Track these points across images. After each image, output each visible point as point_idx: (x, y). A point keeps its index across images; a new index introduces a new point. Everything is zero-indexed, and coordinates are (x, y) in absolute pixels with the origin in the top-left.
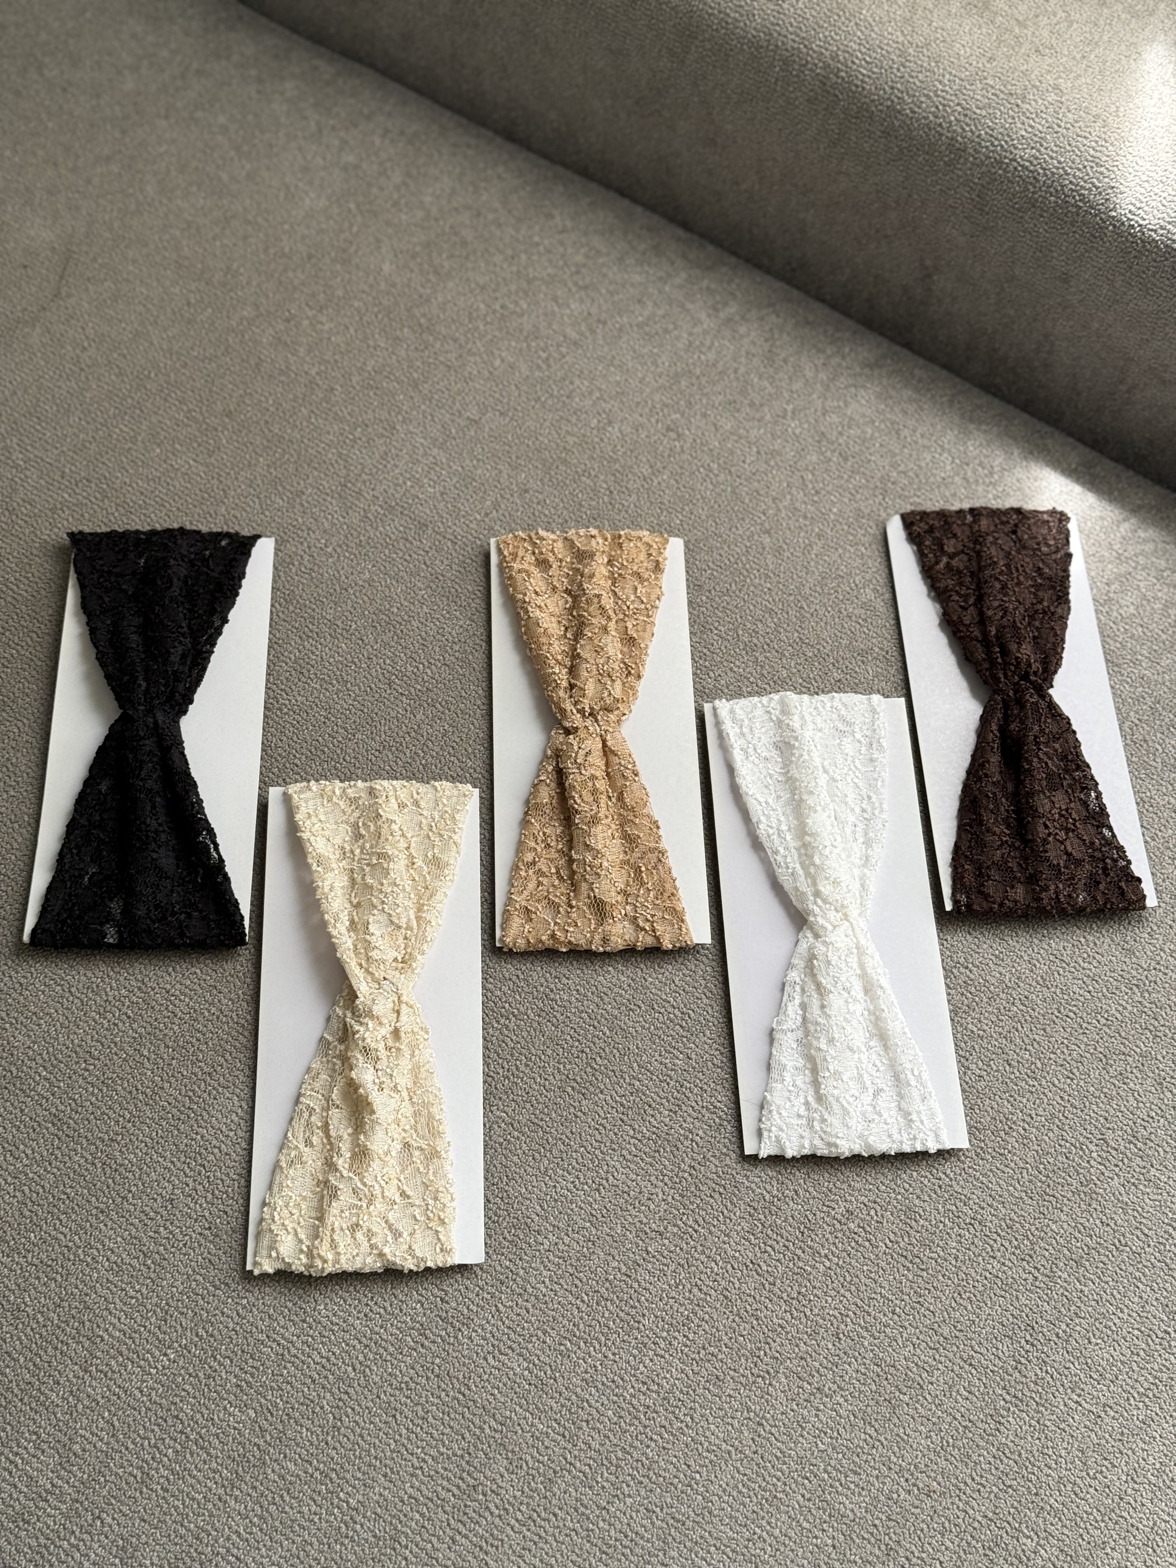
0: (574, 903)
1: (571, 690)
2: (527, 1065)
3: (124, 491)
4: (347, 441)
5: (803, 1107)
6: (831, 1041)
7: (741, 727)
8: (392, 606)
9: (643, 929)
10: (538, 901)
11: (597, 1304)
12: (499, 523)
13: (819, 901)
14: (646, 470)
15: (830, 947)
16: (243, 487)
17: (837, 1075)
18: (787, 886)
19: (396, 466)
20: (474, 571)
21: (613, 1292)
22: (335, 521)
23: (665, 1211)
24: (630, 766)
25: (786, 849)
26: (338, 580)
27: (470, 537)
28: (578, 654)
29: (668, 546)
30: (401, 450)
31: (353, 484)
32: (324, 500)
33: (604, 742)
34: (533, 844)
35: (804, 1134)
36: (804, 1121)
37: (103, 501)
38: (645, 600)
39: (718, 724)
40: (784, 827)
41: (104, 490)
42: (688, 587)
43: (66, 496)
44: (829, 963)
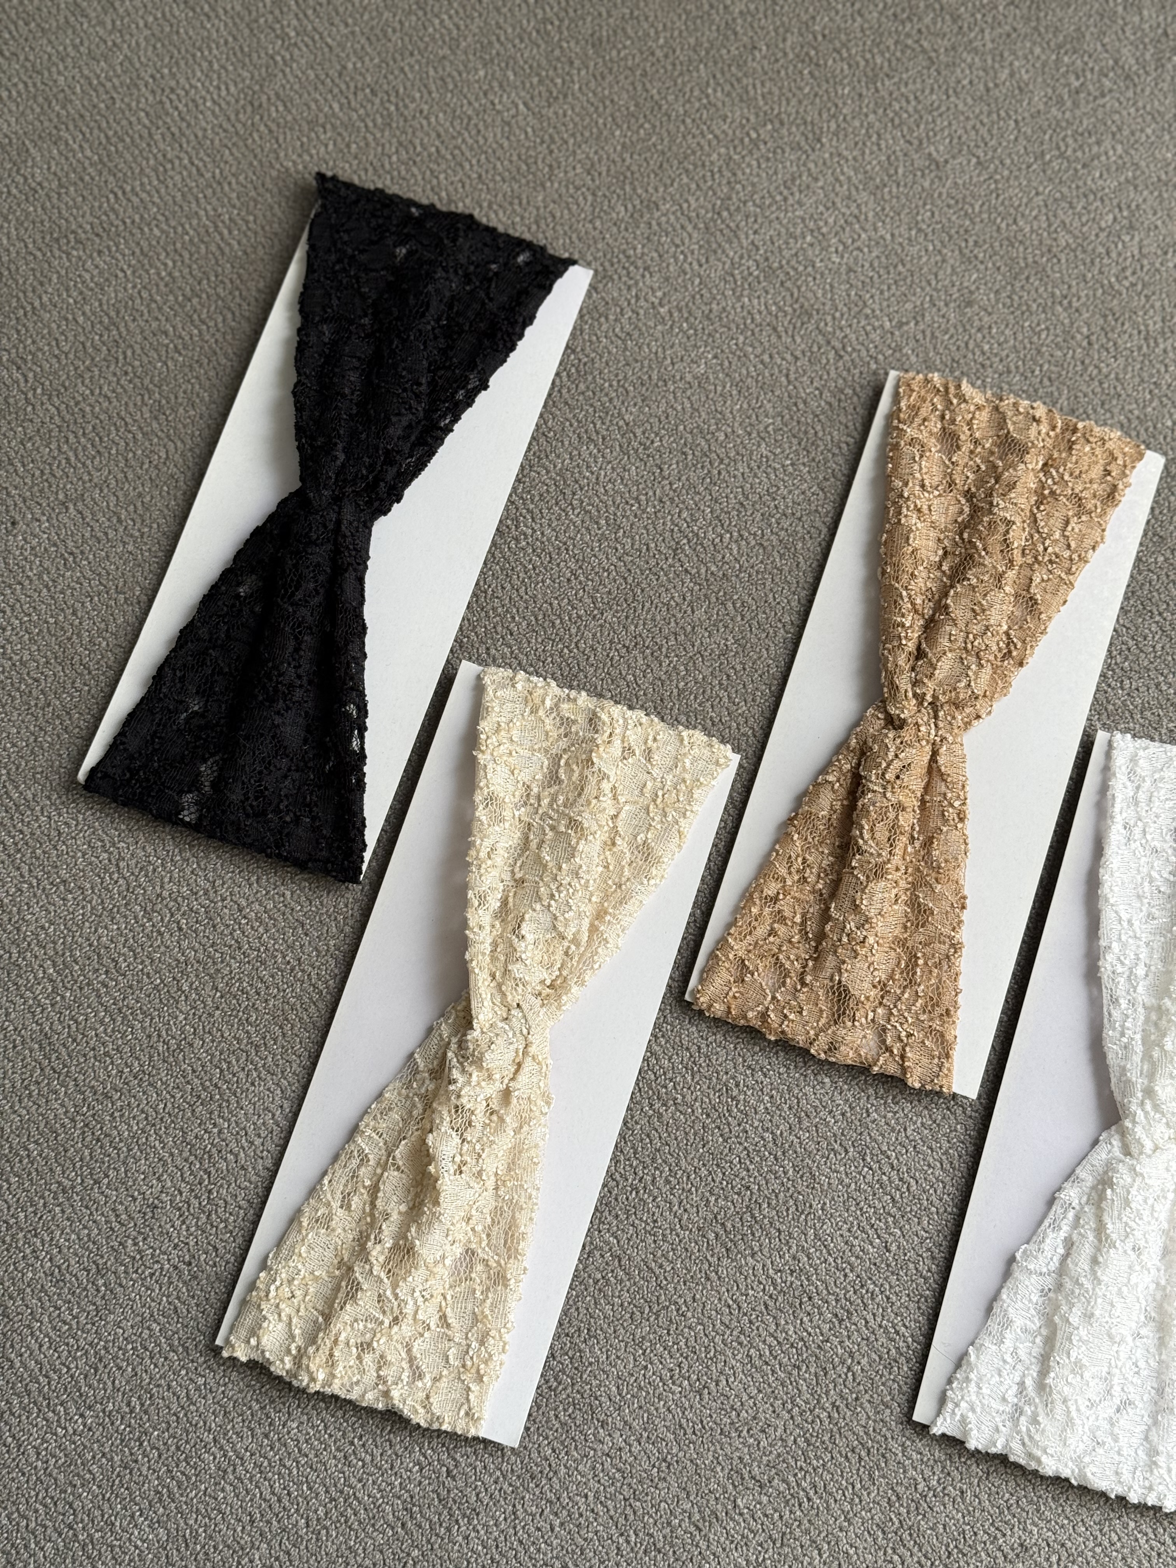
0: (808, 979)
1: (917, 658)
2: (667, 1182)
3: (415, 123)
4: (747, 140)
5: (1015, 1388)
6: (1088, 1316)
7: (1138, 788)
8: (718, 429)
9: (889, 1049)
10: (761, 957)
11: (645, 1552)
12: (912, 343)
13: (1148, 1106)
14: (1155, 325)
15: (1139, 1180)
16: (579, 171)
17: (1078, 1367)
18: (1112, 1059)
19: (800, 203)
20: (850, 410)
21: (672, 1546)
22: (686, 266)
23: (779, 1455)
24: (957, 804)
25: (1132, 1003)
26: (660, 363)
27: (864, 353)
28: (947, 607)
29: (1140, 465)
30: (816, 180)
31: (731, 215)
32: (683, 227)
33: (935, 753)
34: (783, 871)
35: (1002, 1428)
36: (1008, 1409)
37: (383, 131)
38: (1073, 545)
39: (1106, 770)
40: (1141, 971)
41: (390, 115)
42: (1145, 534)
43: (336, 106)
44: (1127, 1203)
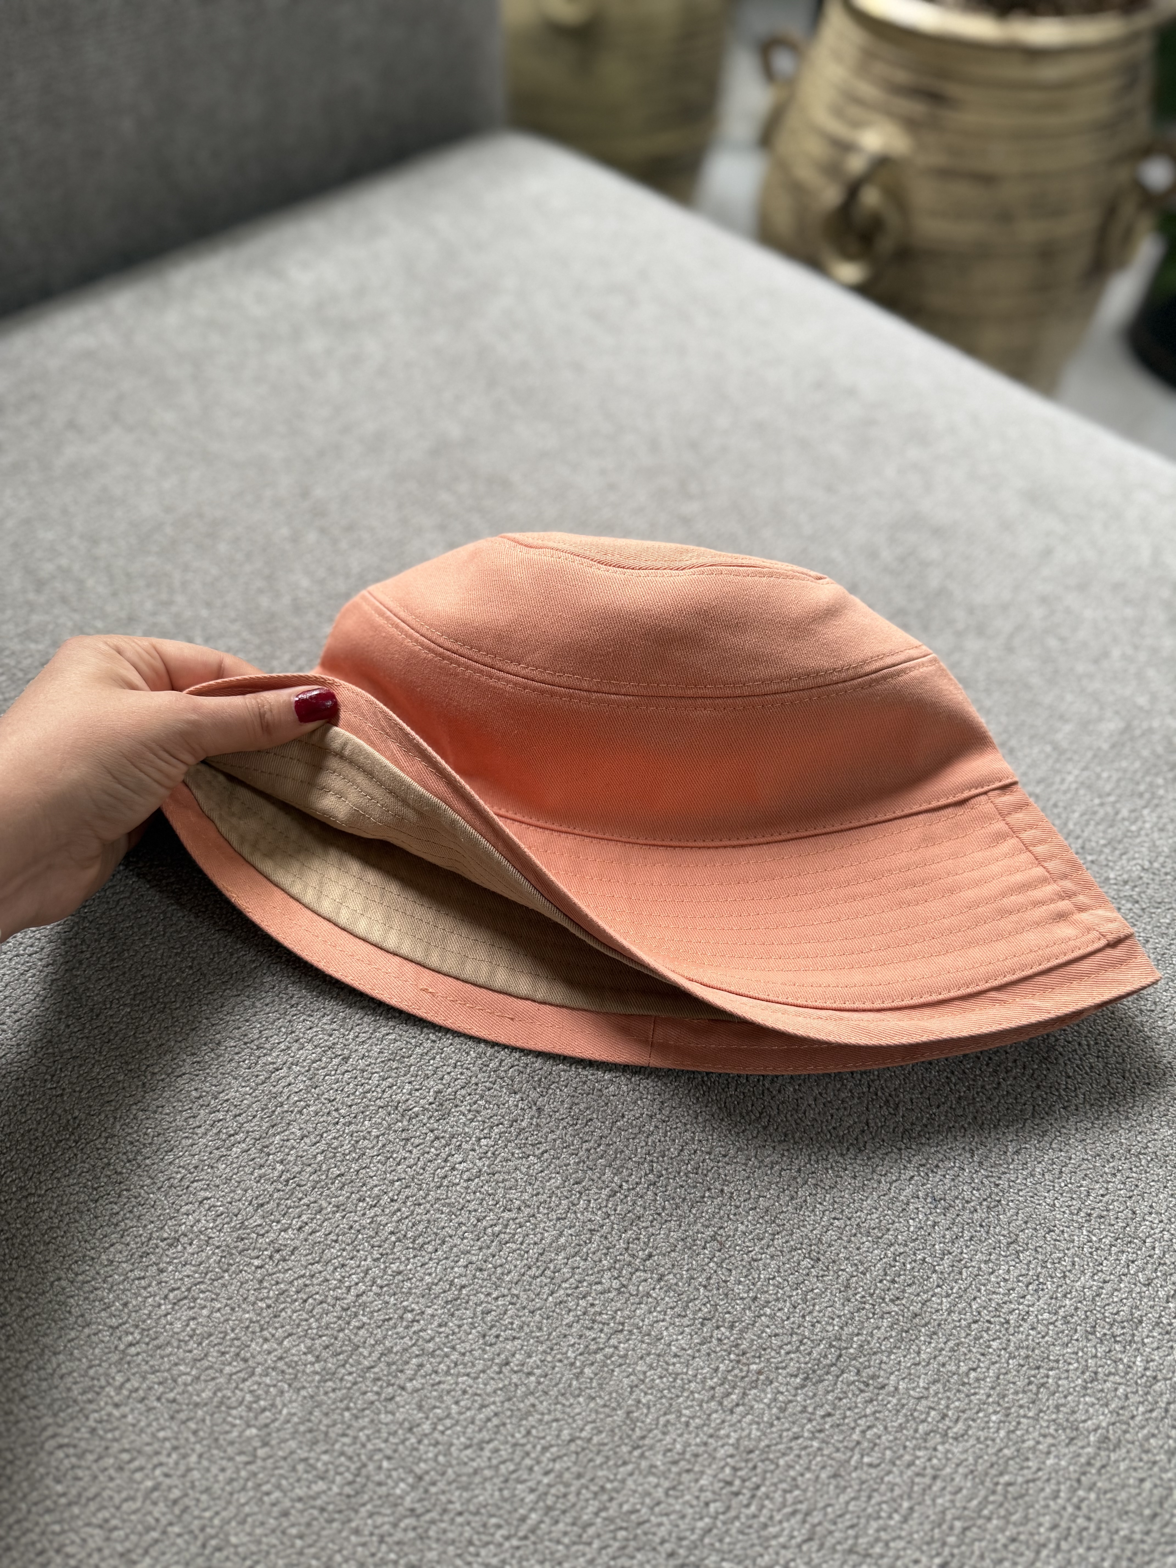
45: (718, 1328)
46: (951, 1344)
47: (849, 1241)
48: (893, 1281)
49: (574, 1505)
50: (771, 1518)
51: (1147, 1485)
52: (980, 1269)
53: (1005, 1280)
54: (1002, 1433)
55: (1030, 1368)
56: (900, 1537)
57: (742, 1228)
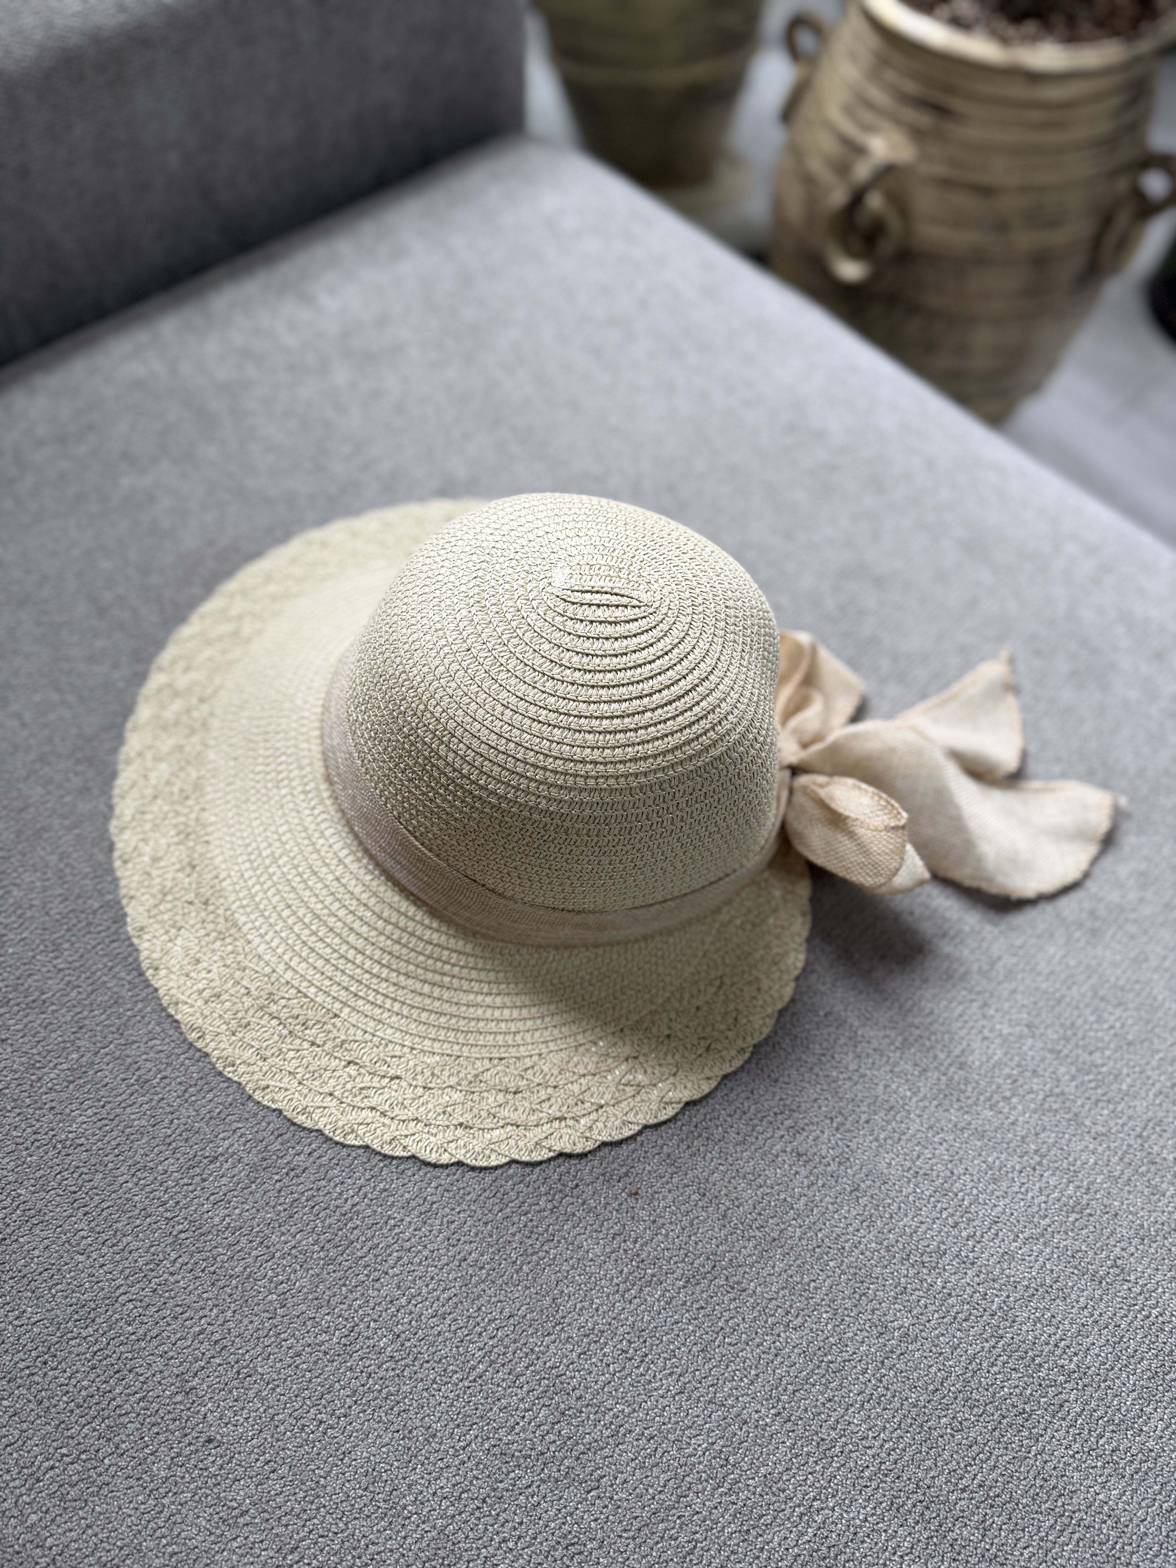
45: (625, 1241)
46: (798, 1262)
47: (730, 1182)
48: (760, 1214)
49: (510, 1361)
50: (654, 1376)
51: (934, 1369)
52: (827, 1208)
53: (845, 1218)
54: (829, 1327)
55: (856, 1282)
56: (747, 1394)
57: (648, 1168)
